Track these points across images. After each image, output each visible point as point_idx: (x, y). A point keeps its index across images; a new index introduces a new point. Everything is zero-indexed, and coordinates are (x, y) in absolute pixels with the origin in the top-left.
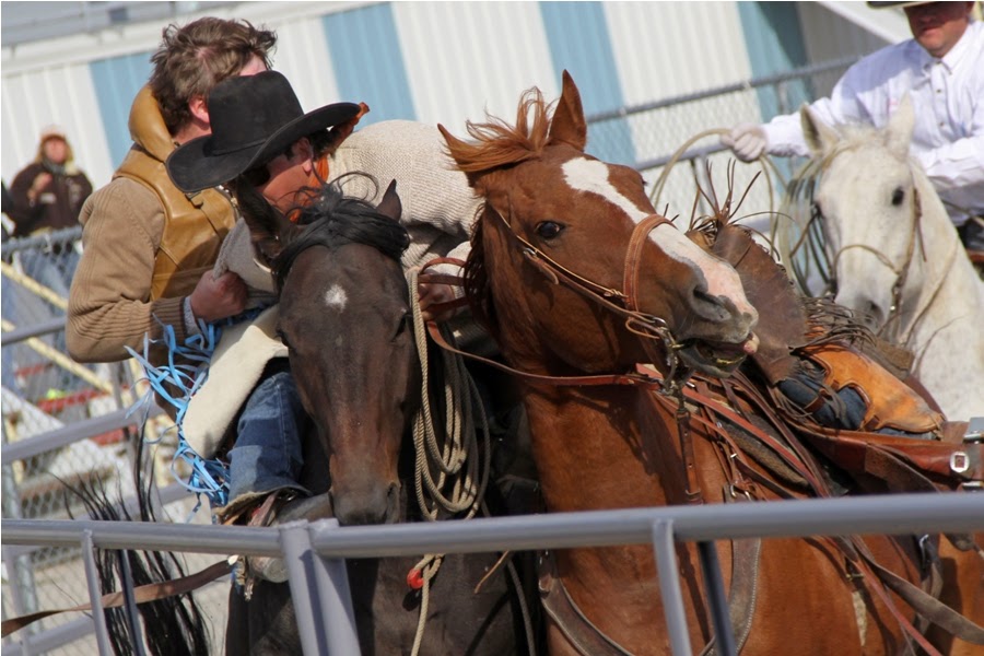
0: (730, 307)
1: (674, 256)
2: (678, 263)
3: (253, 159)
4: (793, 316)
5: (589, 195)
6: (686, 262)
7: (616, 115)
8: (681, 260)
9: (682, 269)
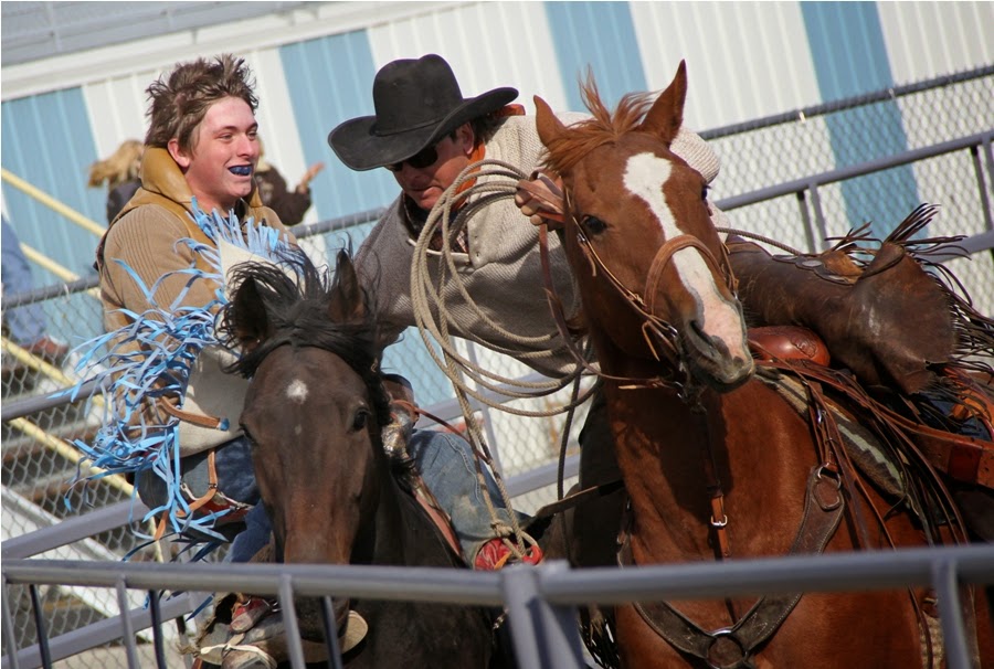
0: (724, 351)
1: (686, 284)
2: (687, 292)
3: (425, 144)
4: (941, 336)
5: (637, 200)
6: (693, 293)
7: (883, 97)
8: (690, 290)
9: (690, 299)
